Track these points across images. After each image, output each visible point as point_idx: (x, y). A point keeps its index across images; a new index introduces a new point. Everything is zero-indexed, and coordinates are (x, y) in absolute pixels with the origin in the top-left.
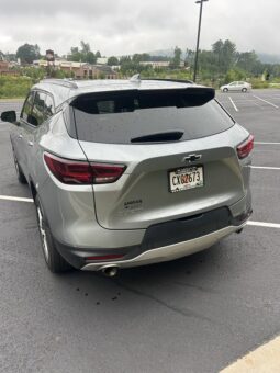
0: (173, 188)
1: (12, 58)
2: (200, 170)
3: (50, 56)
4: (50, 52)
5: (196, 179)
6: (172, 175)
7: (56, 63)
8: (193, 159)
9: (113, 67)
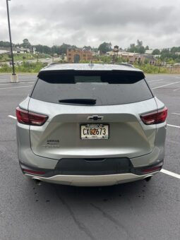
0: (83, 136)
1: (96, 50)
2: (106, 127)
3: (116, 49)
4: (116, 47)
5: (103, 133)
6: (83, 127)
7: (119, 53)
8: (95, 118)
9: (156, 56)
